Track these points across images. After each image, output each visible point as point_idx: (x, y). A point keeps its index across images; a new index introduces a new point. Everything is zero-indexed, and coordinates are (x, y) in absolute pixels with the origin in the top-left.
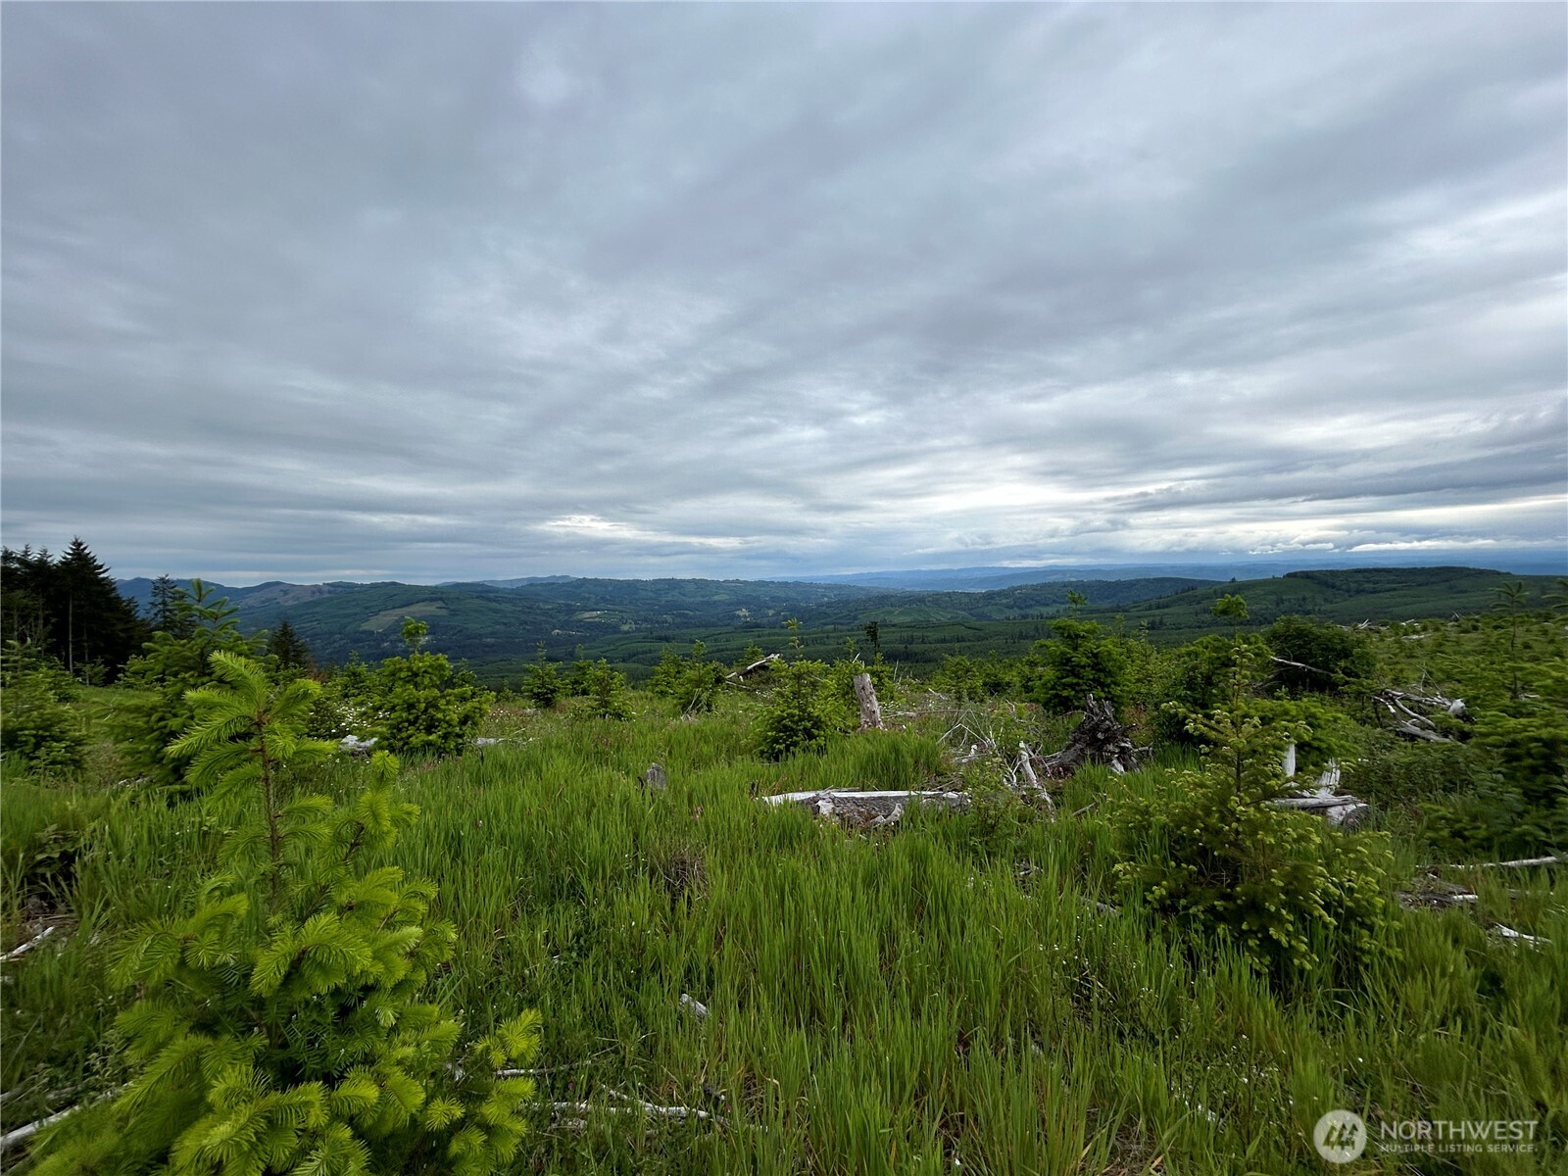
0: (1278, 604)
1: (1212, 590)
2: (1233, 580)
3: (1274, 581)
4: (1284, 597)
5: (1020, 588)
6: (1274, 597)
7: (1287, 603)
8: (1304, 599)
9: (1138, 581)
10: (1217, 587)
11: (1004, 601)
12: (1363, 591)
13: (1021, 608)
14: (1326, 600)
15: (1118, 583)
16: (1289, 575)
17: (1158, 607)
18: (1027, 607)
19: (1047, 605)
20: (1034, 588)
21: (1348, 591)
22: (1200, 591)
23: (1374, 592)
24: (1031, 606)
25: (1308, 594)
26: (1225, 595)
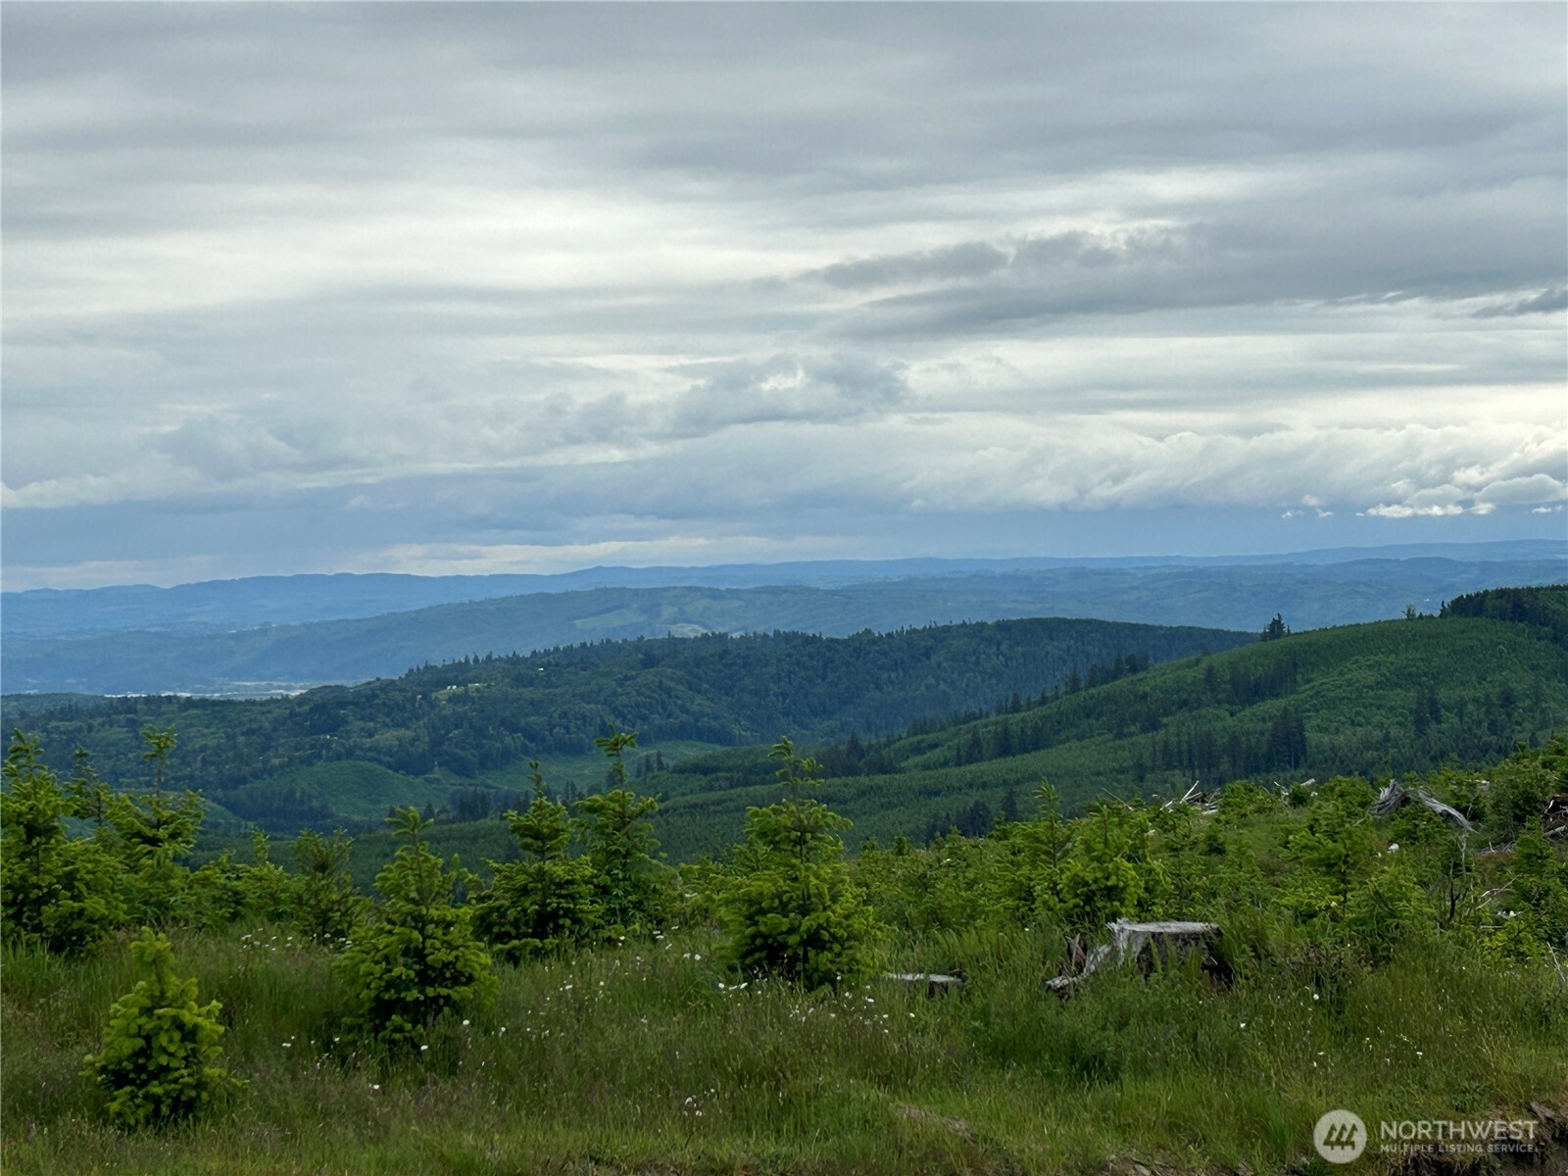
0: (1420, 724)
1: (1198, 673)
2: (1276, 628)
3: (1410, 632)
4: (1443, 695)
5: (459, 672)
7: (1451, 720)
8: (1508, 699)
9: (938, 636)
10: (1217, 659)
11: (388, 737)
13: (462, 769)
15: (862, 646)
16: (1467, 607)
17: (1005, 749)
18: (486, 761)
19: (575, 750)
20: (519, 671)
22: (1161, 675)
24: (506, 757)
25: (1521, 682)
26: (1248, 691)
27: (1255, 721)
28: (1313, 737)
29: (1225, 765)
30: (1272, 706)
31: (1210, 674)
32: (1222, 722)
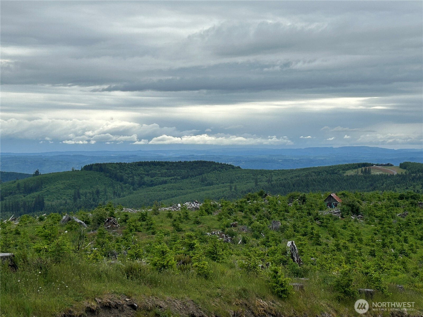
0: (75, 199)
2: (37, 173)
3: (73, 175)
4: (81, 191)
6: (72, 192)
7: (83, 198)
8: (98, 192)
10: (20, 181)
12: (144, 184)
14: (114, 193)
16: (88, 168)
21: (133, 184)
22: (5, 185)
23: (151, 185)
25: (101, 188)
26: (28, 190)
27: (30, 198)
28: (47, 203)
29: (22, 210)
30: (35, 194)
31: (18, 185)
32: (21, 198)
